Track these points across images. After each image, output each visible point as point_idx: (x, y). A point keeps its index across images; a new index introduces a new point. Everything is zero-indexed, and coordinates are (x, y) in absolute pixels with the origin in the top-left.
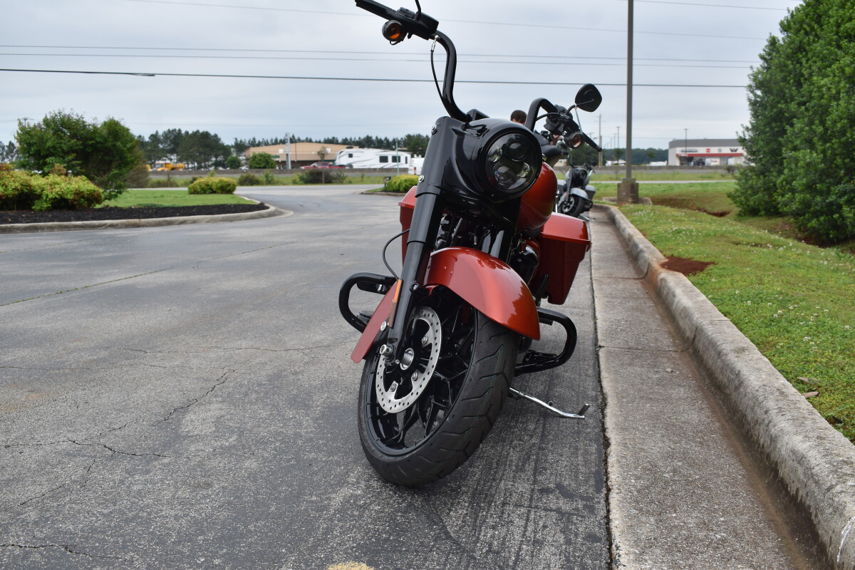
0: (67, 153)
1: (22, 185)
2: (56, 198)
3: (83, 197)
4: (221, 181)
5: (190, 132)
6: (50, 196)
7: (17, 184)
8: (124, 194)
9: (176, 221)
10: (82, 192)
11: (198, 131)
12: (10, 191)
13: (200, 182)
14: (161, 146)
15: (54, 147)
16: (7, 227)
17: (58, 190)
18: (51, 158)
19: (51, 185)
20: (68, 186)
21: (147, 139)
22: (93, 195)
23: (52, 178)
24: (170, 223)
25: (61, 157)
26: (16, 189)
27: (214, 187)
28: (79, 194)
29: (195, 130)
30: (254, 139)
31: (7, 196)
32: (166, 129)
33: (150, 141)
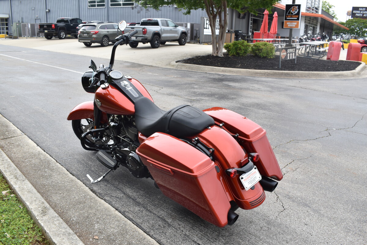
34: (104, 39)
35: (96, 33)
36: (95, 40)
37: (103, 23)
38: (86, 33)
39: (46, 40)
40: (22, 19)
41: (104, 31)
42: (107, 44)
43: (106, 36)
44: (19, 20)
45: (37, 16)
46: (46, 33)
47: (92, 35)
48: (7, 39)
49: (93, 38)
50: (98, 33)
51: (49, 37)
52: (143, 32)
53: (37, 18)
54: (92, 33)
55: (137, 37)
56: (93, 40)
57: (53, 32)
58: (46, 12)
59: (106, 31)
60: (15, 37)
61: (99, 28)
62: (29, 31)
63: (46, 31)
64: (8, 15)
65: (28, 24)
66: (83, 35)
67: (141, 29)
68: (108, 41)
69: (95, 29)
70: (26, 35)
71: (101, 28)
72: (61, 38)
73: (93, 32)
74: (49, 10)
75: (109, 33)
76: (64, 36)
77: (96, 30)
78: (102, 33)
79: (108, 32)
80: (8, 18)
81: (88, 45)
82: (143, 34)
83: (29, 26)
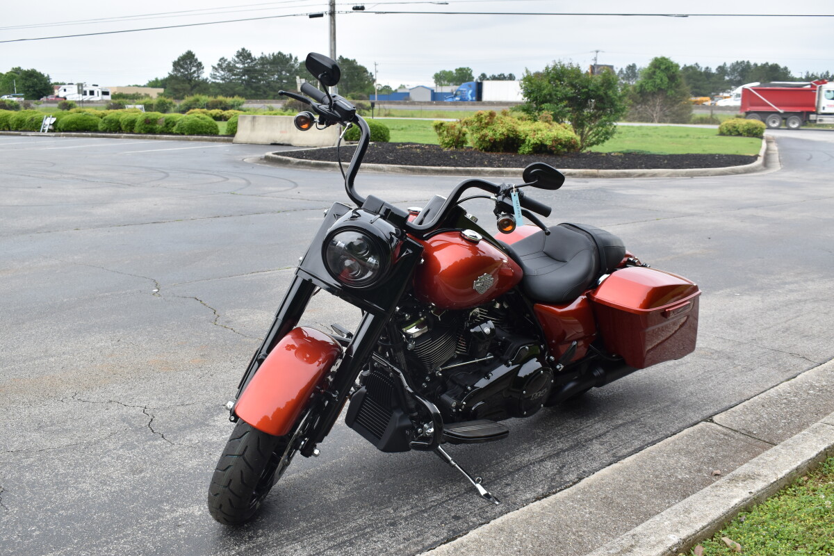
0: (561, 100)
1: (508, 130)
2: (536, 143)
3: (561, 144)
4: (748, 124)
5: (759, 65)
6: (532, 142)
7: (504, 130)
8: (611, 139)
9: (635, 174)
10: (560, 139)
11: (767, 63)
12: (498, 136)
13: (726, 124)
14: (727, 78)
15: (550, 95)
16: (478, 170)
17: (539, 135)
18: (546, 104)
19: (535, 131)
20: (549, 133)
21: (714, 71)
22: (570, 143)
23: (540, 124)
24: (628, 175)
25: (556, 103)
26: (503, 134)
27: (740, 130)
28: (557, 141)
29: (764, 63)
30: (828, 73)
31: (495, 140)
32: (734, 61)
33: (717, 72)
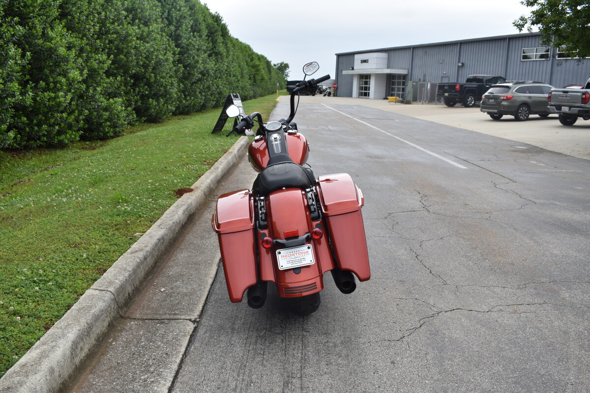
34: (522, 109)
35: (508, 99)
36: (506, 110)
37: (523, 83)
38: (493, 99)
39: (446, 107)
40: (425, 76)
41: (524, 96)
42: (525, 117)
43: (525, 104)
44: (420, 78)
45: (445, 72)
46: (446, 97)
47: (501, 102)
48: (397, 103)
49: (503, 107)
50: (512, 98)
51: (450, 103)
52: (582, 99)
53: (445, 76)
54: (502, 98)
55: (570, 107)
56: (502, 109)
57: (456, 95)
58: (458, 66)
59: (526, 96)
60: (409, 101)
61: (515, 91)
62: (427, 93)
63: (446, 94)
64: (407, 71)
65: (427, 84)
66: (488, 101)
67: (579, 94)
68: (527, 112)
69: (507, 92)
70: (421, 100)
71: (518, 91)
72: (466, 106)
73: (504, 96)
74: (463, 64)
75: (532, 99)
76: (473, 103)
77: (509, 94)
78: (518, 99)
79: (530, 97)
80: (406, 75)
81: (496, 118)
82: (582, 103)
83: (429, 87)
